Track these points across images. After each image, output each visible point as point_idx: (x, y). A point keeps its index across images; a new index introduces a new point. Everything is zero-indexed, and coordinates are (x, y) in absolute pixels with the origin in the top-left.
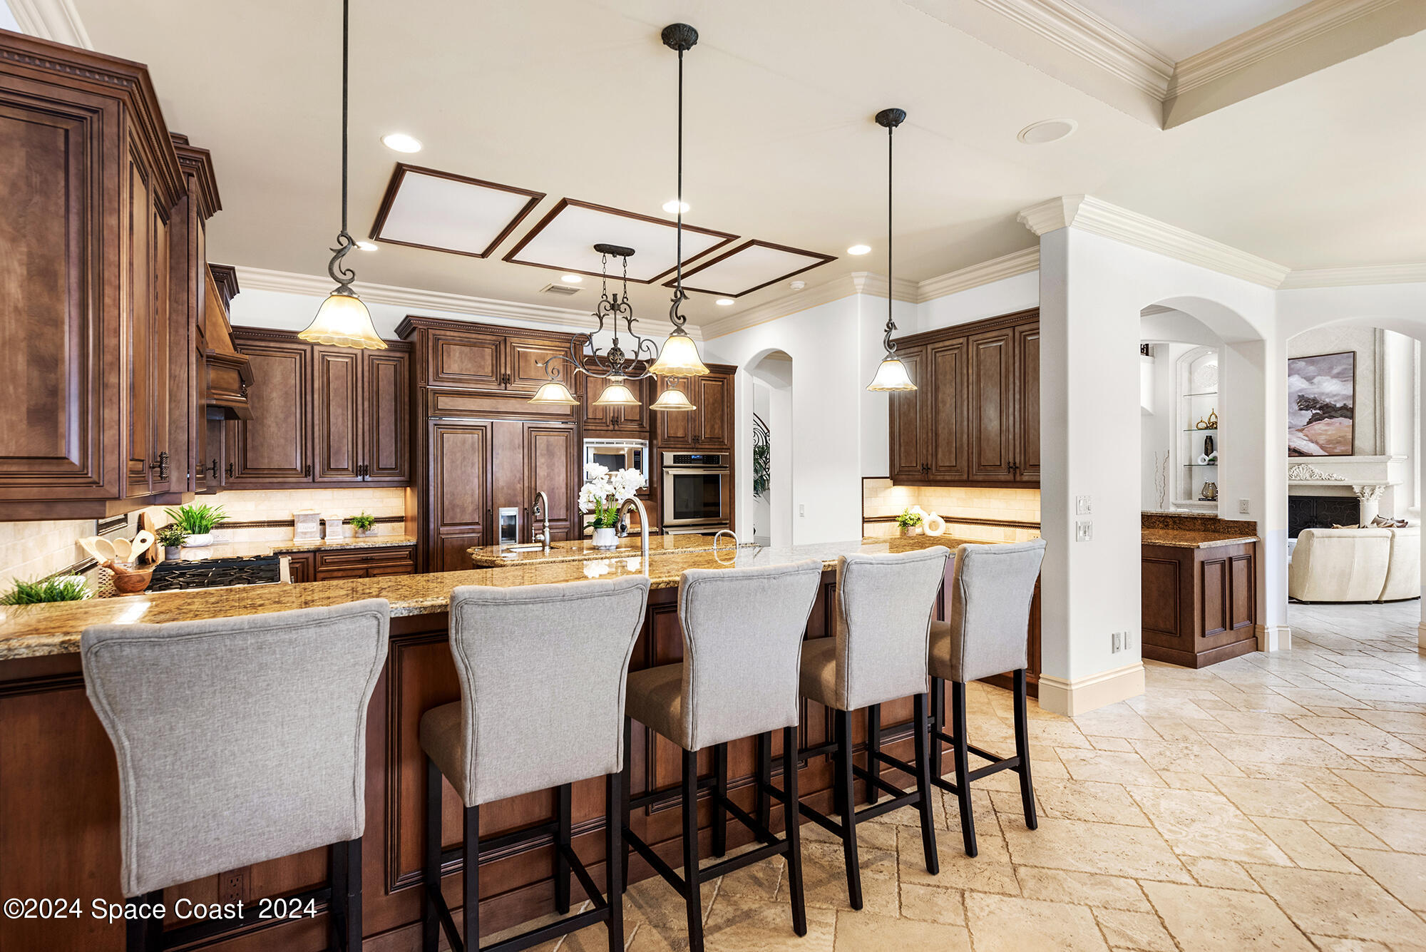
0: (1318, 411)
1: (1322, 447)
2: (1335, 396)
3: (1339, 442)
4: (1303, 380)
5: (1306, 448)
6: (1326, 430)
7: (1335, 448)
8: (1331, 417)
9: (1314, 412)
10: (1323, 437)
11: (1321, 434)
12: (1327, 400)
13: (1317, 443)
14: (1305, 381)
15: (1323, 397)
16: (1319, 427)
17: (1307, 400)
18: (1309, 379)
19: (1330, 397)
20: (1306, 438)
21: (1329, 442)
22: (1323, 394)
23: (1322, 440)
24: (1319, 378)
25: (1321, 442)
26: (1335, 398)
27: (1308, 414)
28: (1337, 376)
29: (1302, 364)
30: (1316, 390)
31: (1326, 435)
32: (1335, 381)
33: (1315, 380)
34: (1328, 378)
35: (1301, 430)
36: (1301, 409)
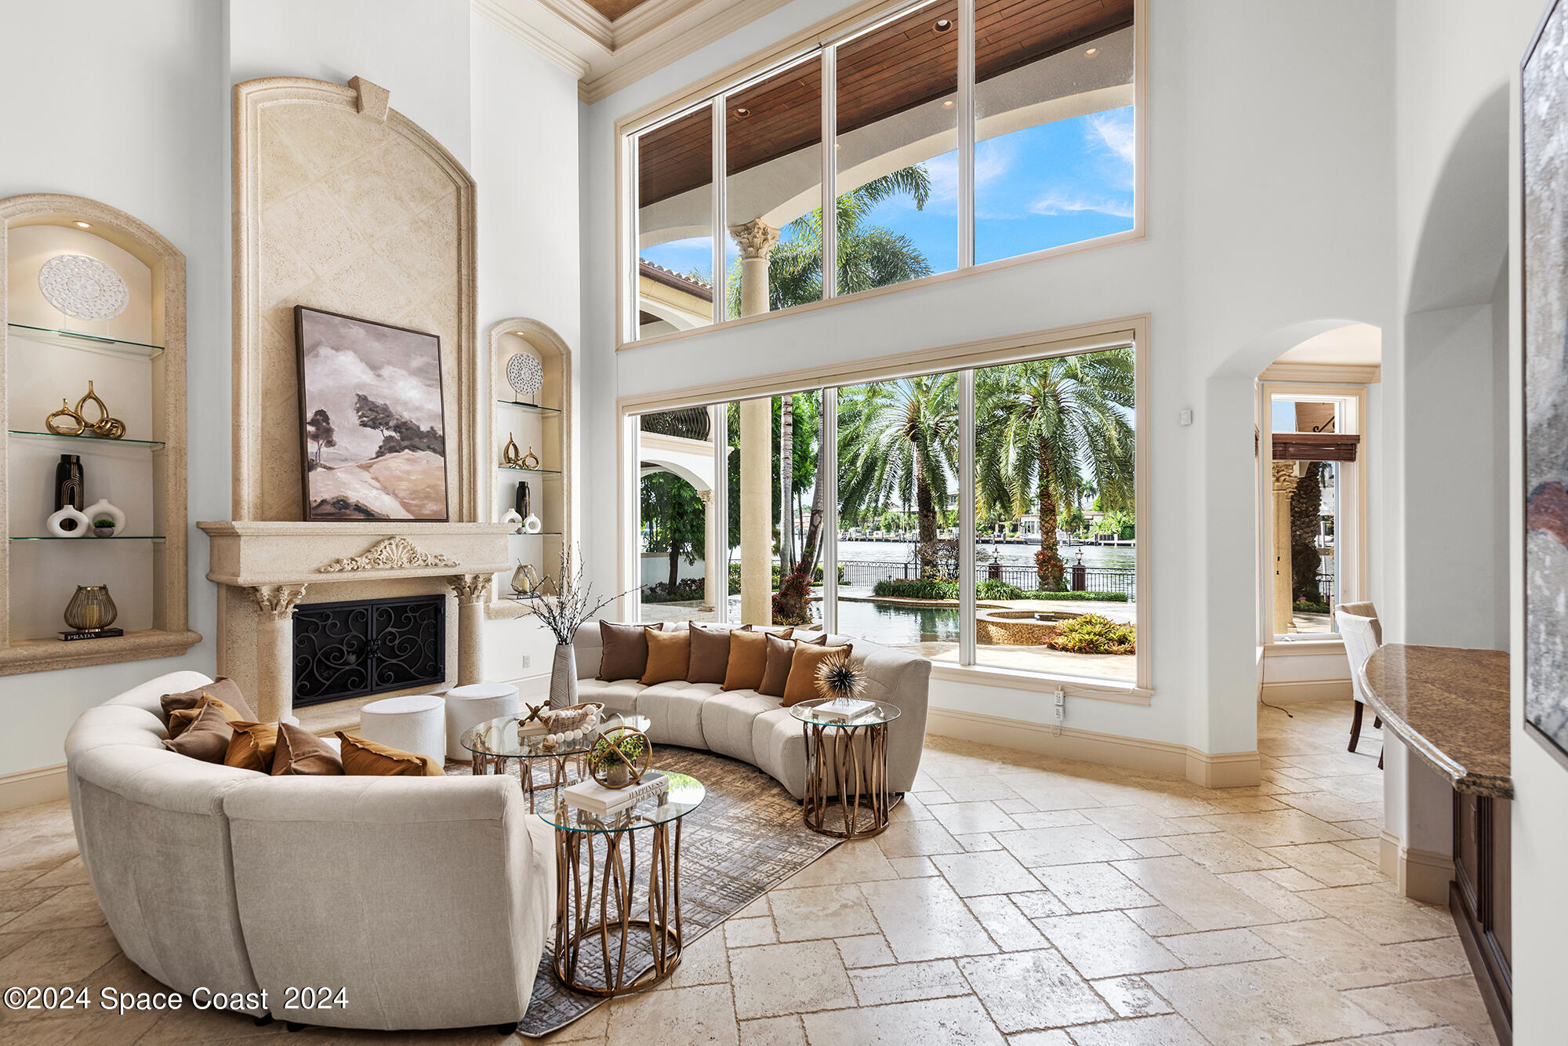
0: (393, 434)
1: (405, 506)
2: (417, 409)
3: (428, 497)
4: (363, 365)
5: (377, 504)
6: (408, 472)
7: (421, 507)
8: (414, 448)
9: (387, 433)
10: (404, 485)
11: (400, 479)
12: (407, 416)
13: (396, 496)
14: (368, 370)
15: (399, 408)
16: (398, 462)
17: (373, 408)
18: (374, 367)
19: (410, 410)
20: (377, 485)
21: (414, 493)
22: (397, 401)
23: (403, 487)
24: (391, 368)
25: (402, 494)
26: (418, 414)
27: (378, 436)
28: (419, 372)
29: (357, 332)
30: (386, 392)
31: (409, 481)
32: (414, 381)
33: (387, 371)
34: (405, 373)
35: (366, 467)
36: (364, 425)
